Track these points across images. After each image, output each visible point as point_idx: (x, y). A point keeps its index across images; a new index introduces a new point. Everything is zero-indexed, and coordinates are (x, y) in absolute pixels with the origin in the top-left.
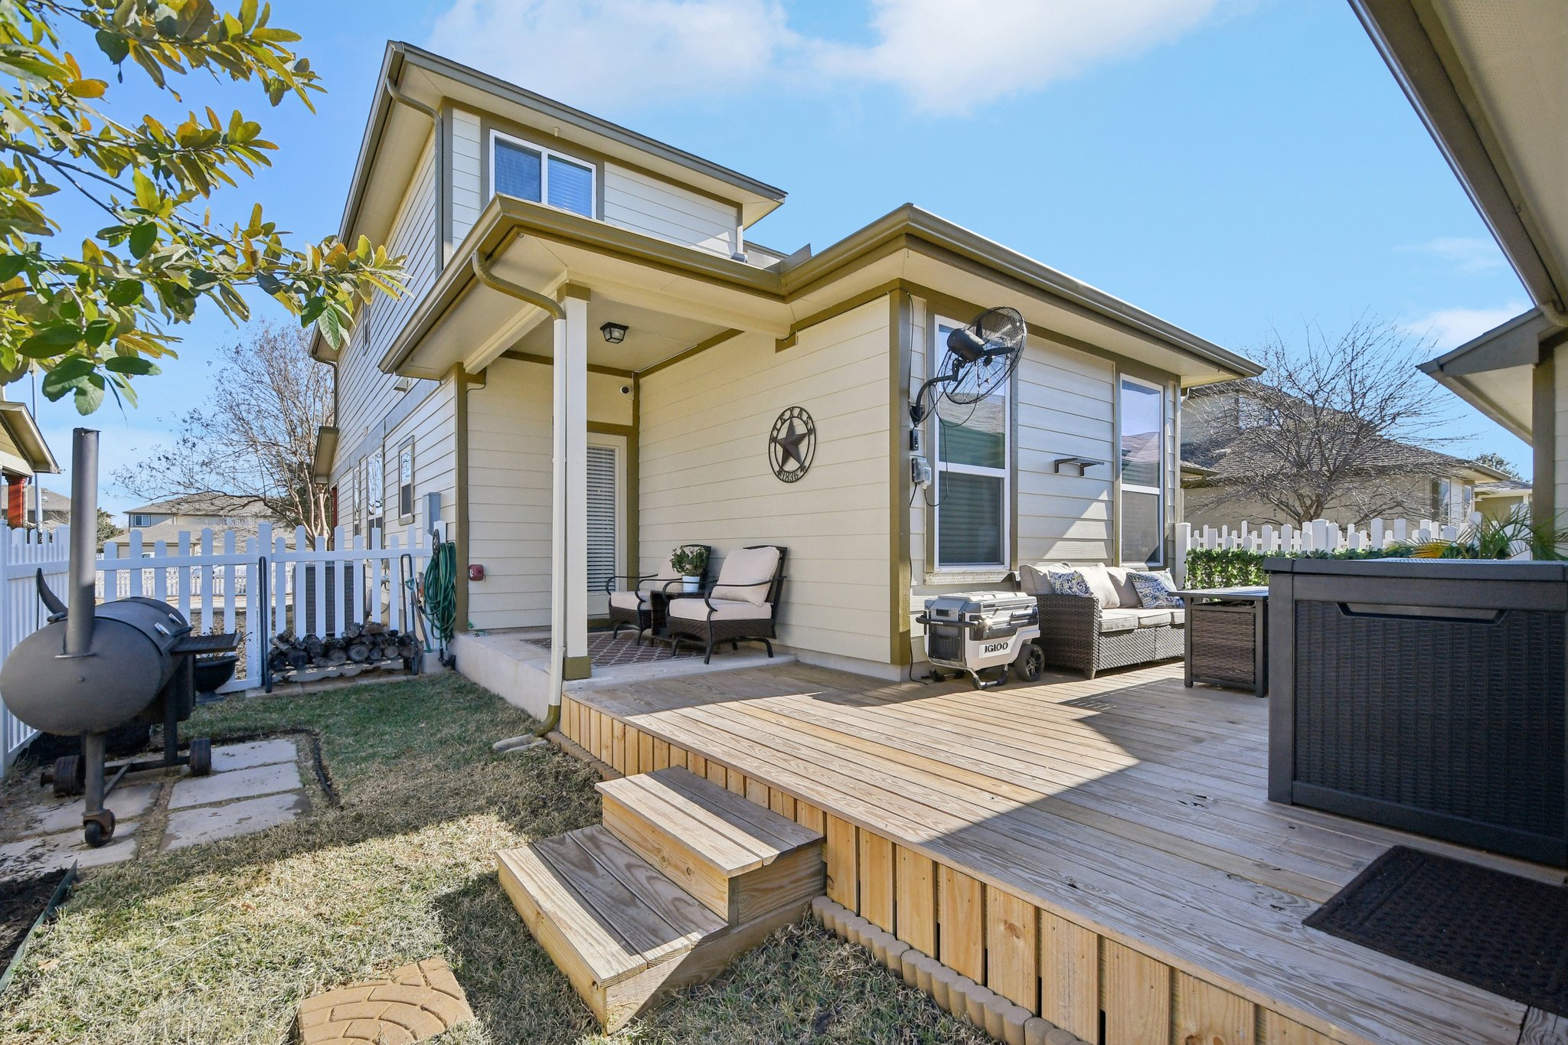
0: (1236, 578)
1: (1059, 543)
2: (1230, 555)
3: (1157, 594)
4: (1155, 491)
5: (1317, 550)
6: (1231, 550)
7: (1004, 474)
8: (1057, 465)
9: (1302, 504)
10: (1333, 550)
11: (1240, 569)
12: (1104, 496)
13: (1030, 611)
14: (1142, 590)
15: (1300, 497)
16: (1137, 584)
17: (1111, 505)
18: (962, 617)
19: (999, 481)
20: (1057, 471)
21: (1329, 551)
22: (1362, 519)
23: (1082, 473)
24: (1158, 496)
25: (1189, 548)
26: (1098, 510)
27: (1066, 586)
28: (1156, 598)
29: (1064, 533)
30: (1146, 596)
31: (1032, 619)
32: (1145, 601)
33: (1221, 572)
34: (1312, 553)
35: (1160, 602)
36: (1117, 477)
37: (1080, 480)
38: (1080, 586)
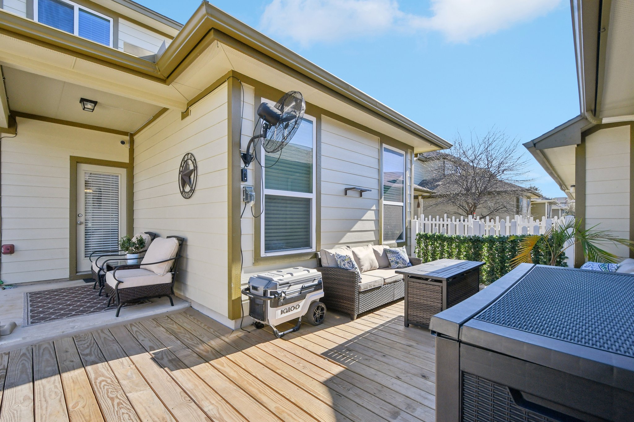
0: (438, 248)
1: (349, 234)
2: (435, 237)
3: (398, 260)
4: (401, 204)
5: (475, 236)
6: (436, 234)
7: (312, 196)
8: (346, 190)
9: (468, 206)
10: (483, 236)
11: (440, 244)
12: (374, 208)
13: (316, 282)
14: (391, 258)
15: (468, 203)
16: (389, 255)
17: (378, 212)
18: (265, 293)
19: (309, 201)
20: (346, 194)
21: (481, 236)
22: (491, 213)
23: (361, 196)
24: (403, 206)
25: (417, 232)
26: (371, 215)
27: (342, 264)
28: (397, 263)
29: (352, 228)
30: (392, 261)
31: (317, 287)
32: (392, 264)
33: (431, 245)
34: (473, 237)
35: (399, 265)
36: (381, 198)
37: (360, 199)
38: (349, 264)
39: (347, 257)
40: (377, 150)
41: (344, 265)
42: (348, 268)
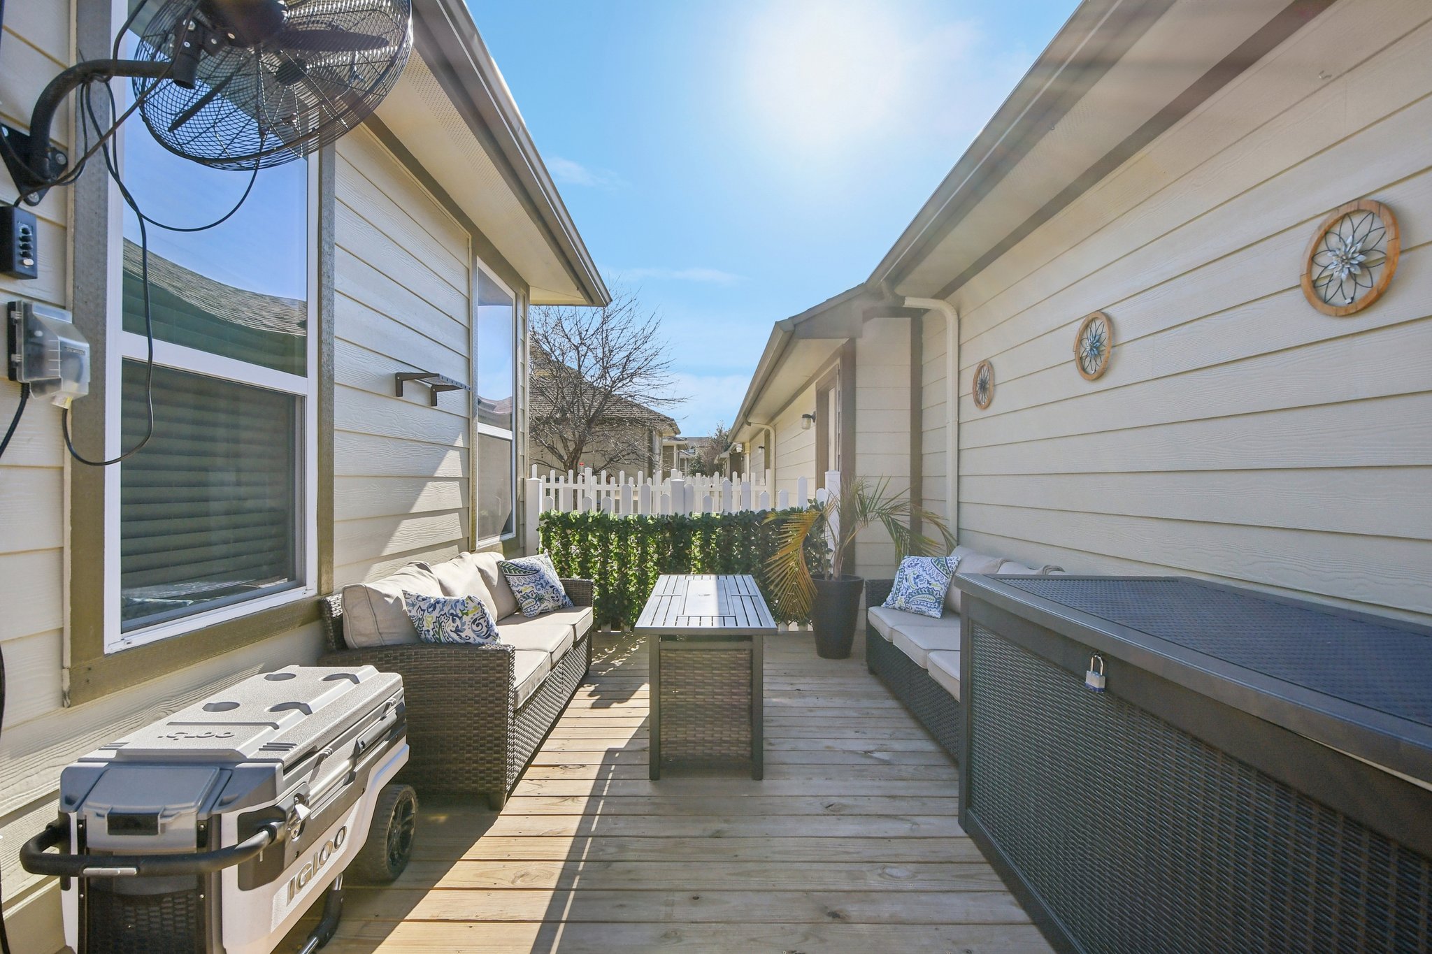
0: (596, 549)
2: (590, 520)
3: (541, 592)
4: (508, 434)
5: (676, 514)
6: (591, 514)
7: (305, 386)
8: (399, 382)
9: (566, 447)
10: (691, 514)
11: (601, 539)
12: (460, 442)
13: (391, 715)
14: (520, 588)
15: (564, 441)
16: (513, 580)
17: (467, 453)
18: (207, 833)
19: (292, 402)
20: (399, 392)
21: (687, 516)
23: (434, 402)
24: (511, 441)
25: (541, 511)
26: (451, 464)
27: (449, 626)
28: (540, 599)
30: (526, 597)
31: (392, 734)
32: (526, 604)
33: (579, 541)
34: (672, 517)
35: (546, 603)
36: (474, 416)
37: (429, 413)
38: (478, 625)
39: (471, 605)
40: (463, 271)
41: (457, 631)
42: (474, 639)
